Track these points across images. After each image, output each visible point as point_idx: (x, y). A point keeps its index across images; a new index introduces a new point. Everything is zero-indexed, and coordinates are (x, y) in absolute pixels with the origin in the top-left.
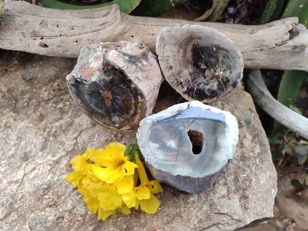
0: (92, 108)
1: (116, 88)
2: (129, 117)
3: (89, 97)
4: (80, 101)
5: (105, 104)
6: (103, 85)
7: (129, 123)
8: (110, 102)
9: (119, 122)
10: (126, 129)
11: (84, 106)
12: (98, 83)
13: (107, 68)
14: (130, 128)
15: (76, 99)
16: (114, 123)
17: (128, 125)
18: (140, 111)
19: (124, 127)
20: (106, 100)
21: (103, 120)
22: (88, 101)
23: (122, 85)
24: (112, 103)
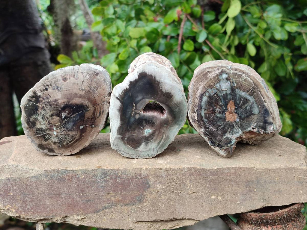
0: (252, 97)
1: (221, 126)
2: (208, 91)
3: (253, 111)
4: (266, 104)
5: (235, 104)
6: (234, 127)
7: (209, 83)
8: (229, 108)
9: (221, 82)
10: (213, 73)
11: (262, 98)
12: (240, 130)
13: (228, 146)
14: (209, 75)
15: (270, 107)
16: (228, 79)
17: (211, 79)
18: (196, 101)
19: (216, 74)
20: (233, 110)
21: (241, 81)
22: (255, 105)
23: (214, 130)
24: (227, 107)
